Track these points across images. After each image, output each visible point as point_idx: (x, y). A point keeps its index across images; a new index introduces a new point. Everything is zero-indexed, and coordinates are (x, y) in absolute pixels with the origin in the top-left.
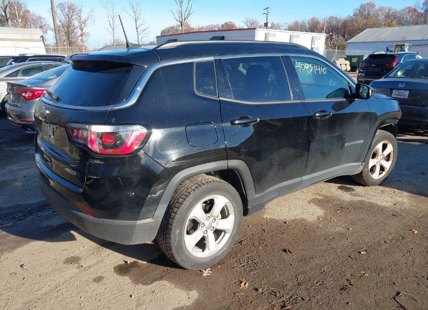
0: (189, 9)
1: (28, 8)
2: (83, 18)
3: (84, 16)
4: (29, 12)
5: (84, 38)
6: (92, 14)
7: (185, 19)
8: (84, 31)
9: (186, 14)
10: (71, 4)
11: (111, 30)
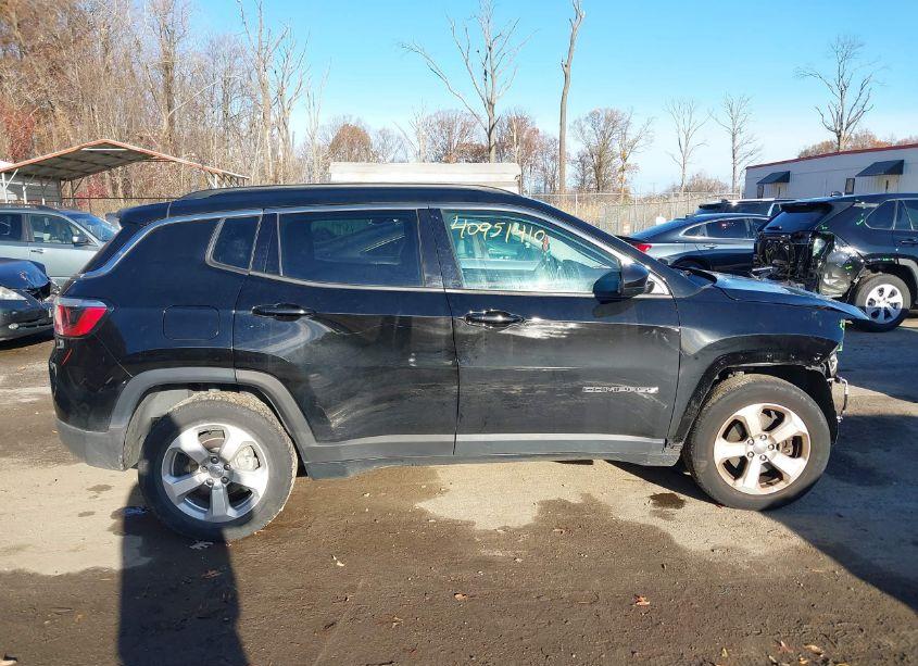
0: (861, 103)
1: (537, 126)
2: (630, 138)
3: (632, 133)
4: (537, 132)
5: (626, 175)
6: (649, 128)
7: (848, 125)
8: (628, 162)
9: (854, 113)
10: (612, 111)
11: (679, 156)
